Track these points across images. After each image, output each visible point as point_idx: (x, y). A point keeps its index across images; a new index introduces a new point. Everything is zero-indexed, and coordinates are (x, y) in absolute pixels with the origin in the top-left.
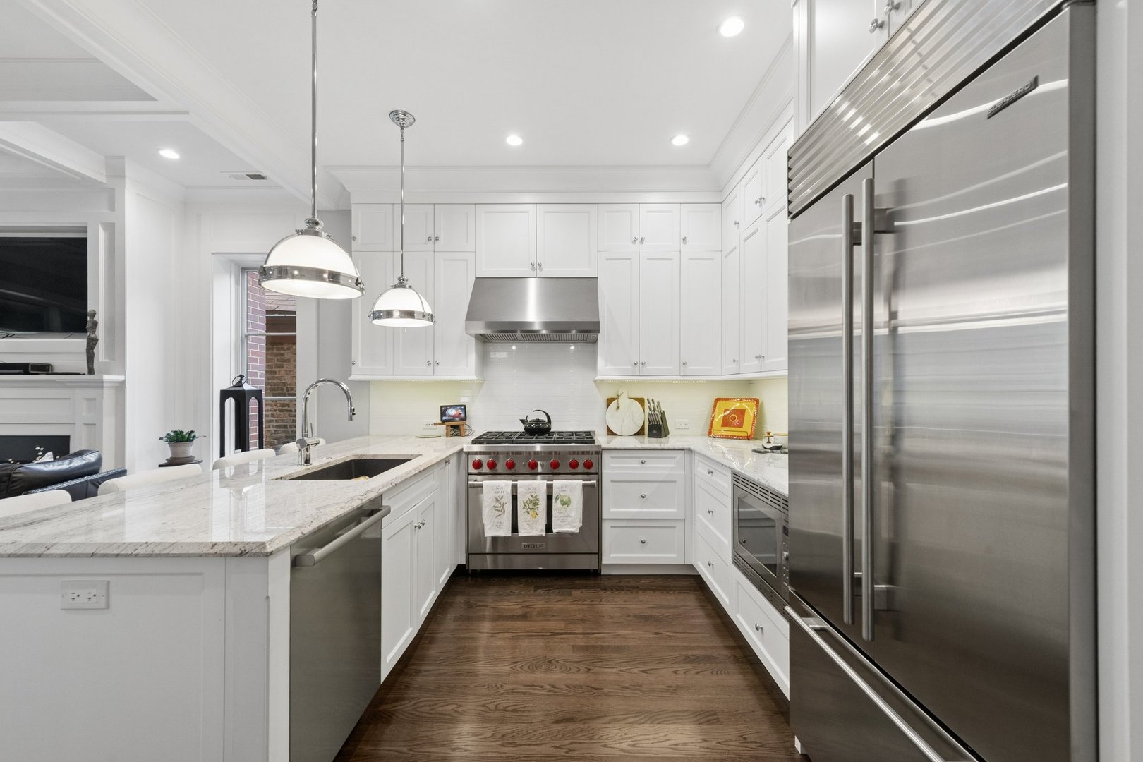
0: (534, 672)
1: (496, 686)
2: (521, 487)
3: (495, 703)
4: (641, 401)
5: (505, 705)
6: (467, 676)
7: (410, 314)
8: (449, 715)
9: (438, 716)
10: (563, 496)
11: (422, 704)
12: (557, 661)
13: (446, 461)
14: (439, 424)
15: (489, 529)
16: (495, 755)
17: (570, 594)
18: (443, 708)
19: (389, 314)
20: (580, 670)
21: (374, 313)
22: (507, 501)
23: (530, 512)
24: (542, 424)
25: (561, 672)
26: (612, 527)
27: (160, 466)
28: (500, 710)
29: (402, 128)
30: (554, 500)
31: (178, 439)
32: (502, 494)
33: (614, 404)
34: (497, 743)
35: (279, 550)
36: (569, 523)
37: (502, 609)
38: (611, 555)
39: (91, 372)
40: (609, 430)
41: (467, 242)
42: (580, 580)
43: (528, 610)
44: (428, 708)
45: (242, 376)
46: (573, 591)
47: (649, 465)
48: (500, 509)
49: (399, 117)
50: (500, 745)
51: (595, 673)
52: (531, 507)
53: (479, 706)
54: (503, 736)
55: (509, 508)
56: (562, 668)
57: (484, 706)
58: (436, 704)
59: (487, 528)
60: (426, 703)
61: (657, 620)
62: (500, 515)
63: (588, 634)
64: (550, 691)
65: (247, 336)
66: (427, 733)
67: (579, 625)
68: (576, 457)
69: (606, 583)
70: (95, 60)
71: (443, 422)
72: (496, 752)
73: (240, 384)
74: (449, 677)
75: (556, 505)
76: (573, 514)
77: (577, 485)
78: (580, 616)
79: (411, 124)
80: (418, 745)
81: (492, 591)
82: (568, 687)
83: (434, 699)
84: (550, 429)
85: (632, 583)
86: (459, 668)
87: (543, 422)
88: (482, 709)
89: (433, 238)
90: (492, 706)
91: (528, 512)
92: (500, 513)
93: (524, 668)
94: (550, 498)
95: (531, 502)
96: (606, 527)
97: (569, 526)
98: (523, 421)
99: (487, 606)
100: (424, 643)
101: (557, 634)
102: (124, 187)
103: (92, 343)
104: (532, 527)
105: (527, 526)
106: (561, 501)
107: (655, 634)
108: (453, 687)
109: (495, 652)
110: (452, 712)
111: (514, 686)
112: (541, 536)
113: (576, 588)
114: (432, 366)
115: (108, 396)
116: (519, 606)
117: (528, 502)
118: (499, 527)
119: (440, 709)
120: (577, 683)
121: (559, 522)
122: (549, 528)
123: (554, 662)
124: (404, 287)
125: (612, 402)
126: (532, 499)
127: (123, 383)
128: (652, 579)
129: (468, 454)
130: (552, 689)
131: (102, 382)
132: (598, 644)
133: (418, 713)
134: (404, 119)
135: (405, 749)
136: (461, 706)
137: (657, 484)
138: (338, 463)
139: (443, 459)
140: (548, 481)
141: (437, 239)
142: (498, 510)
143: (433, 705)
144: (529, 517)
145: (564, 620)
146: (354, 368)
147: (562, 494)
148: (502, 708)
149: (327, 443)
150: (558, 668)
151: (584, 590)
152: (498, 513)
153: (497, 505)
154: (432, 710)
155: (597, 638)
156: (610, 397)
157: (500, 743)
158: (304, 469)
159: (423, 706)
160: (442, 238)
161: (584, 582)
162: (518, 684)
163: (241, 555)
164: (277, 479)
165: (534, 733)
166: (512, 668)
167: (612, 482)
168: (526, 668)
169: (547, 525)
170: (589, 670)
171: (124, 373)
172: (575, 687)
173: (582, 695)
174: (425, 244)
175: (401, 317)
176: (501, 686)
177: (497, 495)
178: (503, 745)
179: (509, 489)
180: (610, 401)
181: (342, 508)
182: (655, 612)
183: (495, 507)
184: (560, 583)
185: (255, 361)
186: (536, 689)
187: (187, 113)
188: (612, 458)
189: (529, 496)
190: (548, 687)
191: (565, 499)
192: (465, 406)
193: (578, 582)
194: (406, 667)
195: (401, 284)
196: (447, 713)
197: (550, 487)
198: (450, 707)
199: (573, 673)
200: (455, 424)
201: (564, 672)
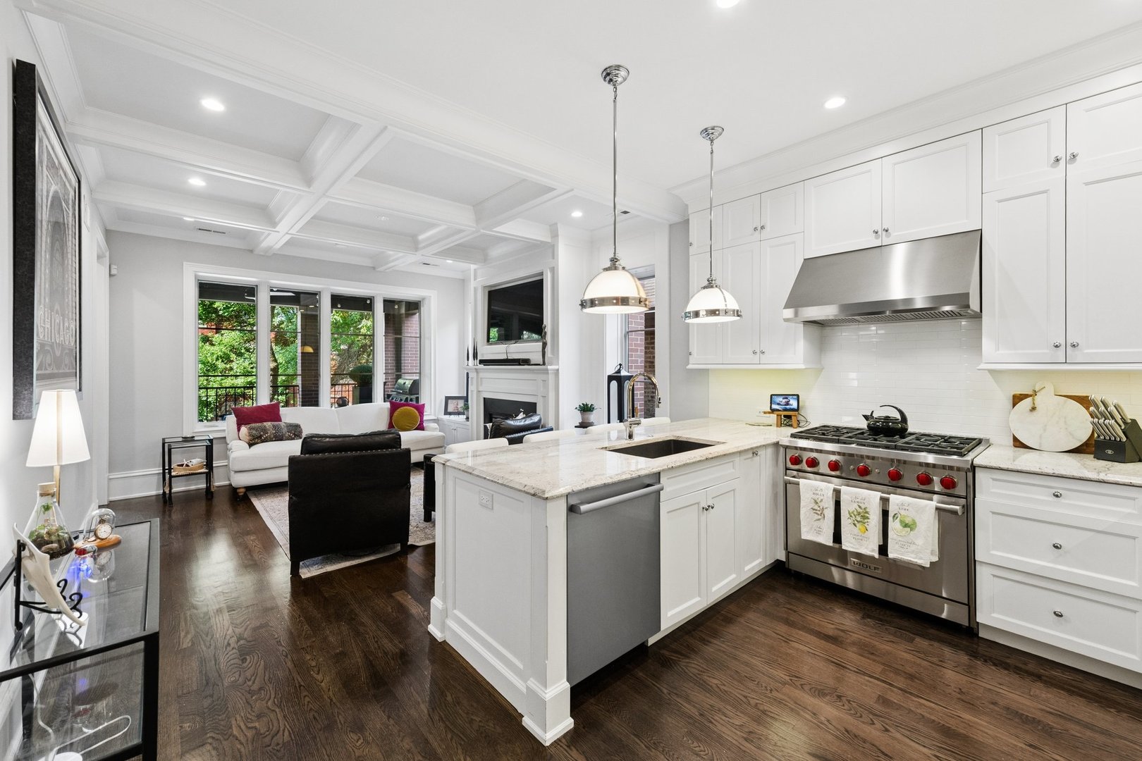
0: (814, 696)
1: (766, 687)
2: (845, 494)
3: (758, 701)
4: (1084, 401)
5: (766, 708)
6: (742, 664)
7: (713, 313)
8: (711, 686)
9: (701, 682)
10: (905, 516)
11: (693, 666)
12: (849, 701)
13: (754, 452)
14: (769, 413)
15: (808, 532)
16: (734, 742)
17: (912, 640)
18: (708, 678)
19: (697, 314)
20: (873, 724)
21: (686, 313)
22: (827, 506)
23: (857, 525)
24: (893, 423)
25: (847, 713)
26: (994, 576)
27: (576, 427)
28: (758, 709)
29: (712, 141)
30: (890, 519)
31: (586, 409)
32: (822, 498)
33: (1026, 403)
34: (742, 734)
35: (558, 497)
36: (913, 552)
37: (810, 620)
38: (993, 615)
39: (544, 364)
40: (1015, 439)
41: (795, 224)
42: (937, 630)
43: (842, 634)
44: (697, 672)
45: (620, 365)
46: (918, 639)
47: (1067, 502)
48: (819, 513)
49: (708, 133)
50: (743, 737)
51: (894, 738)
52: (859, 519)
53: (741, 695)
54: (750, 732)
55: (830, 514)
56: (850, 710)
57: (745, 697)
58: (704, 672)
59: (804, 530)
60: (697, 667)
61: (1048, 731)
62: (819, 520)
63: (911, 694)
64: (821, 723)
65: (628, 332)
66: (686, 690)
67: (902, 679)
68: (930, 471)
69: (982, 649)
70: (524, 180)
71: (773, 411)
72: (736, 740)
73: (619, 371)
74: (725, 657)
75: (893, 525)
76: (920, 542)
77: (926, 506)
78: (909, 669)
79: (720, 134)
80: (676, 694)
81: (810, 599)
82: (847, 731)
83: (705, 667)
84: (907, 429)
85: (1031, 667)
86: (737, 653)
87: (895, 421)
88: (743, 699)
89: (759, 228)
90: (753, 702)
91: (854, 524)
92: (820, 517)
93: (804, 686)
94: (885, 514)
95: (859, 514)
96: (983, 575)
97: (913, 555)
98: (866, 417)
99: (795, 611)
100: (718, 618)
101: (865, 674)
102: (558, 242)
103: (545, 345)
104: (862, 542)
105: (854, 540)
106: (901, 522)
107: (1031, 746)
108: (725, 667)
109: (780, 657)
110: (714, 686)
111: (783, 697)
112: (873, 558)
113: (923, 636)
114: (758, 355)
115: (551, 378)
116: (833, 626)
117: (855, 513)
118: (819, 532)
119: (705, 677)
120: (862, 735)
121: (897, 546)
122: (883, 549)
123: (844, 699)
124: (712, 287)
125: (1022, 399)
126: (859, 510)
127: (558, 370)
128: (1080, 677)
129: (786, 447)
130: (826, 723)
131: (547, 370)
132: (919, 711)
133: (687, 671)
134: (712, 133)
135: (665, 691)
136: (724, 685)
137: (1092, 534)
138: (657, 441)
139: (752, 448)
140: (883, 493)
141: (763, 228)
142: (817, 514)
143: (701, 671)
144: (856, 530)
145: (884, 664)
146: (691, 357)
147: (903, 512)
148: (761, 708)
149: (672, 421)
150: (846, 707)
151: (936, 644)
152: (817, 517)
153: (815, 508)
154: (699, 674)
155: (921, 704)
156: (1018, 392)
157: (745, 736)
158: (626, 443)
159: (694, 668)
160: (768, 228)
161: (942, 635)
162: (789, 698)
163: (534, 495)
164: (602, 448)
165: (783, 749)
166: (791, 680)
167: (993, 513)
168: (807, 688)
169: (880, 547)
170: (887, 730)
171: (558, 365)
172: (856, 736)
173: (861, 749)
174: (752, 235)
175: (707, 315)
176: (771, 690)
177: (816, 497)
178: (746, 739)
179: (830, 493)
180: (1017, 399)
181: (611, 478)
182: (1050, 720)
183: (814, 509)
184: (905, 623)
185: (637, 351)
186: (807, 713)
187: (572, 190)
188: (993, 479)
189: (855, 506)
190: (823, 719)
191: (908, 521)
192: (798, 396)
193: (932, 631)
194: (694, 630)
195: (710, 284)
196: (711, 684)
197: (885, 501)
198: (715, 681)
199: (863, 723)
200: (787, 414)
201: (851, 715)
